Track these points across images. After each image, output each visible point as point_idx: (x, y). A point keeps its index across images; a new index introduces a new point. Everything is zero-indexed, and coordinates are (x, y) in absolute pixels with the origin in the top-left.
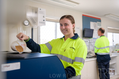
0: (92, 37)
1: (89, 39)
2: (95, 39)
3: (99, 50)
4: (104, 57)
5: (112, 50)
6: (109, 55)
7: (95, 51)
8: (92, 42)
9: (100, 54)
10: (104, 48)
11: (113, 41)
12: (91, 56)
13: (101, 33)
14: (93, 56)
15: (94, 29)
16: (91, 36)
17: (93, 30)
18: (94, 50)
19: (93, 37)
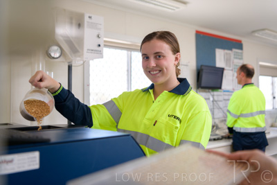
0: (220, 88)
1: (212, 93)
2: (228, 91)
3: (239, 121)
4: (252, 139)
5: (270, 122)
6: (264, 132)
7: (227, 123)
8: (221, 101)
9: (242, 131)
10: (252, 115)
11: (274, 98)
12: (217, 135)
13: (244, 78)
14: (224, 135)
15: (226, 68)
16: (219, 86)
17: (222, 70)
18: (225, 120)
19: (223, 87)
